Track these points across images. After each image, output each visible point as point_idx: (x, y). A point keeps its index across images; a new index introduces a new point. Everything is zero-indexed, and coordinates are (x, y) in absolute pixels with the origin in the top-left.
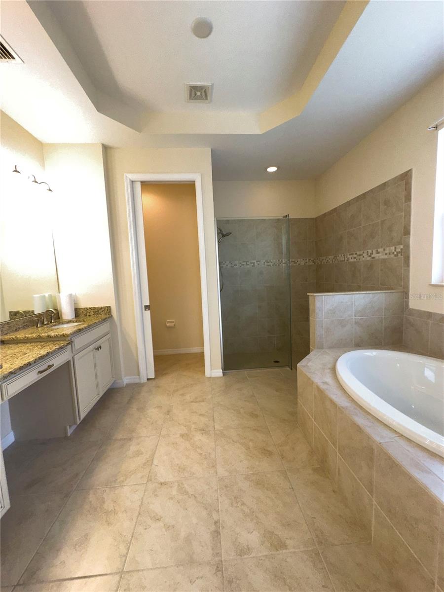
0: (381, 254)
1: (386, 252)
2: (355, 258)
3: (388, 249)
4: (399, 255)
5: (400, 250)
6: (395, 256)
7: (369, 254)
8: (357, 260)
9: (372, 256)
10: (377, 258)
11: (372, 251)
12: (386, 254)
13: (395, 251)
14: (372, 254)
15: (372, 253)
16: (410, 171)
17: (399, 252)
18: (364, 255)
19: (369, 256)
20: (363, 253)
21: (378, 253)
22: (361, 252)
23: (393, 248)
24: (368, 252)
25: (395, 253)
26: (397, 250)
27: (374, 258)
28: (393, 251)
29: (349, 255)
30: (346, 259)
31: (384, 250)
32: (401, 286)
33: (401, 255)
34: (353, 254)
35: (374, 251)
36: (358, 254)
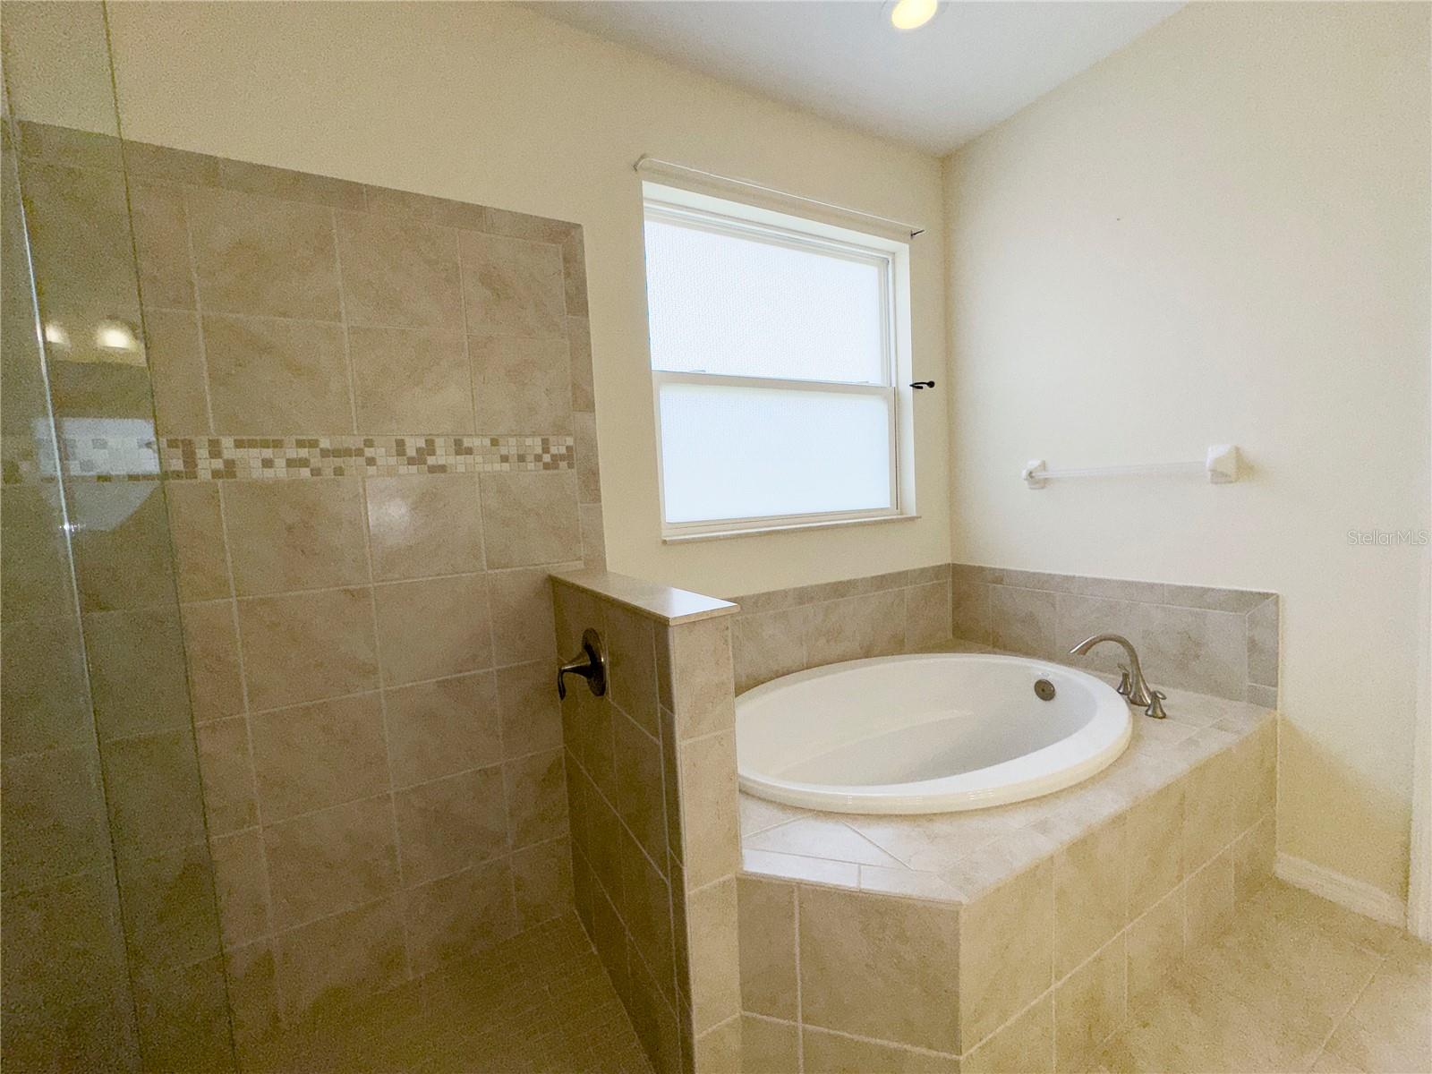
0: (479, 459)
1: (504, 451)
2: (291, 463)
3: (512, 441)
4: (563, 464)
5: (563, 450)
6: (547, 466)
7: (411, 452)
8: (316, 472)
9: (431, 460)
10: (461, 469)
11: (430, 443)
12: (505, 459)
13: (546, 450)
14: (433, 453)
15: (430, 448)
16: (577, 229)
17: (562, 457)
18: (369, 452)
19: (411, 461)
20: (369, 443)
21: (460, 449)
22: (354, 442)
23: (538, 441)
24: (400, 444)
25: (547, 458)
26: (554, 450)
27: (442, 469)
28: (539, 450)
29: (239, 444)
30: (206, 465)
31: (494, 442)
32: (579, 559)
33: (570, 466)
34: (277, 444)
35: (439, 442)
36: (325, 443)
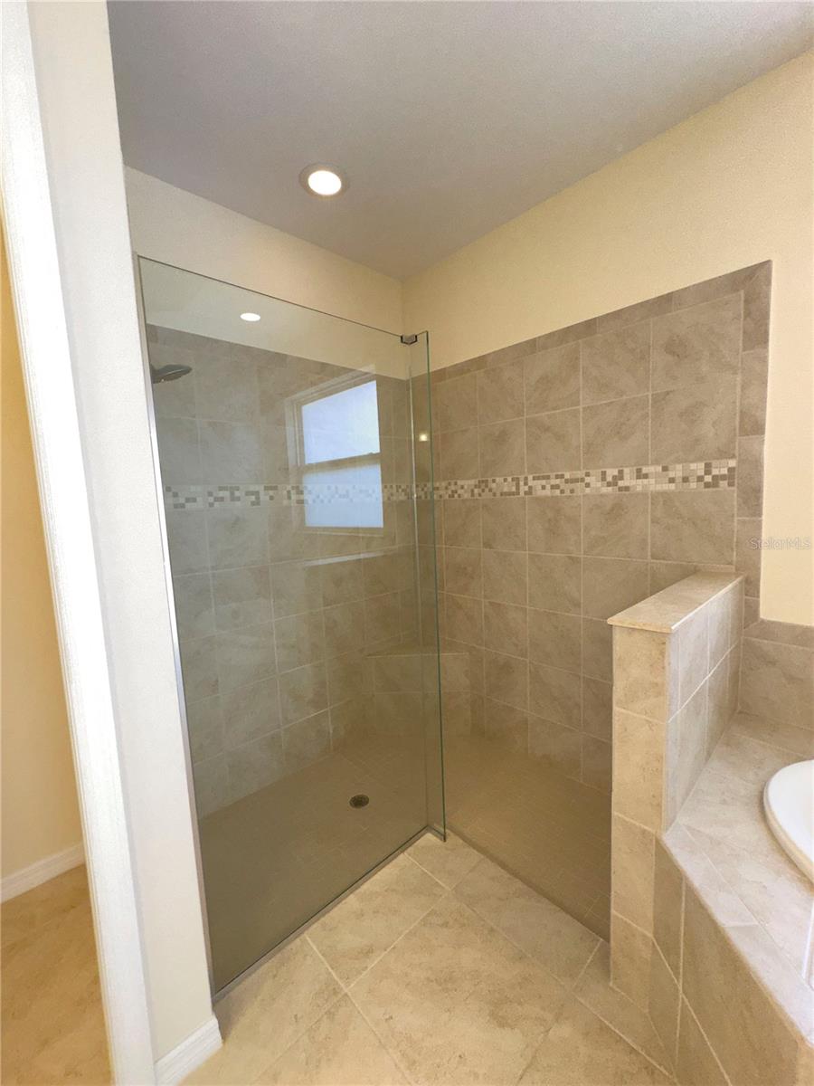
0: (652, 481)
1: (671, 474)
2: (553, 487)
3: (679, 467)
4: (724, 484)
5: (725, 471)
6: (707, 485)
7: (609, 479)
8: (562, 492)
9: (621, 483)
10: (639, 489)
11: (621, 472)
12: (672, 480)
13: (708, 472)
14: (622, 478)
15: (621, 476)
16: (766, 265)
17: (723, 477)
18: (587, 480)
19: (609, 484)
20: (588, 475)
21: (640, 475)
22: (580, 474)
23: (702, 465)
24: (604, 474)
25: (708, 479)
26: (715, 472)
27: (627, 488)
28: (701, 473)
29: (534, 479)
30: (524, 489)
31: (665, 469)
32: (730, 563)
33: (731, 484)
34: (548, 478)
35: (626, 471)
36: (567, 476)
